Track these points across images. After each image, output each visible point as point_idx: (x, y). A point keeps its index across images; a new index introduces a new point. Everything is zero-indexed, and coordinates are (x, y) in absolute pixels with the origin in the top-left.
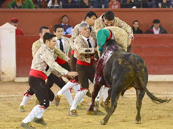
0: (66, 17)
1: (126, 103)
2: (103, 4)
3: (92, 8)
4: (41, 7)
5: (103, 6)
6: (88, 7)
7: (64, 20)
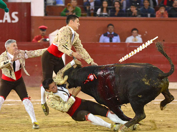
0: (111, 27)
1: (170, 110)
2: (149, 13)
3: (139, 17)
4: (90, 15)
5: (149, 15)
6: (135, 16)
7: (109, 29)
